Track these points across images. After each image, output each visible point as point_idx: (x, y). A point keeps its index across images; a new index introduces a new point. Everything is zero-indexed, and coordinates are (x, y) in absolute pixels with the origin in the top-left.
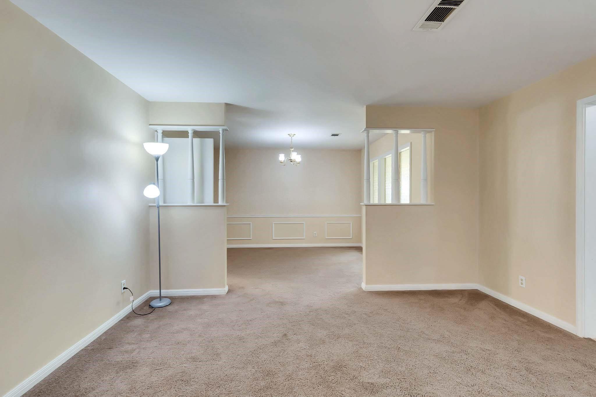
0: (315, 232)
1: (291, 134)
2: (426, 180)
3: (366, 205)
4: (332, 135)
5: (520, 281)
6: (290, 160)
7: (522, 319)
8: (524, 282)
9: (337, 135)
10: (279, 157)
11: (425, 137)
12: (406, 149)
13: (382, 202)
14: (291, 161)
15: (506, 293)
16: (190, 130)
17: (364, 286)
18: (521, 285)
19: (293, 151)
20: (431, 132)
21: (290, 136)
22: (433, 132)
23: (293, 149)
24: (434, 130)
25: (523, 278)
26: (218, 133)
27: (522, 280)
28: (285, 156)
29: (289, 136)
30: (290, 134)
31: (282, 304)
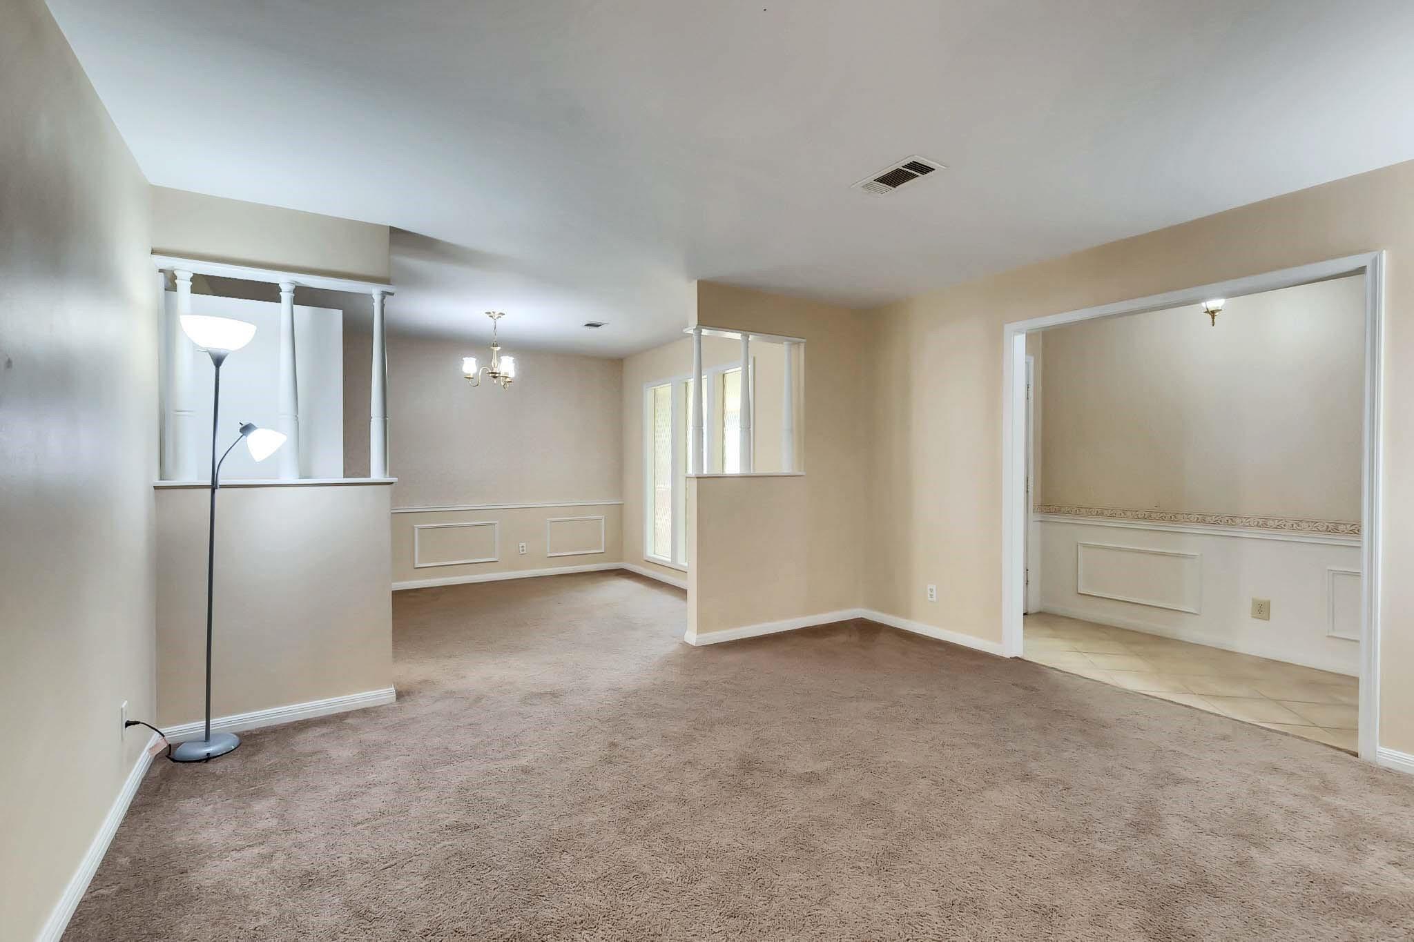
0: (523, 544)
1: (494, 313)
2: (791, 431)
3: (698, 478)
4: (588, 325)
5: (929, 592)
6: (492, 373)
7: (939, 649)
8: (934, 593)
9: (597, 326)
10: (463, 364)
11: (790, 351)
12: (737, 369)
13: (717, 472)
14: (495, 377)
15: (907, 615)
16: (285, 281)
17: (692, 638)
18: (930, 599)
19: (500, 354)
20: (799, 343)
21: (492, 317)
22: (803, 344)
23: (499, 348)
24: (804, 340)
25: (934, 587)
26: (369, 297)
27: (931, 590)
28: (479, 365)
29: (488, 316)
30: (491, 311)
31: (554, 695)
